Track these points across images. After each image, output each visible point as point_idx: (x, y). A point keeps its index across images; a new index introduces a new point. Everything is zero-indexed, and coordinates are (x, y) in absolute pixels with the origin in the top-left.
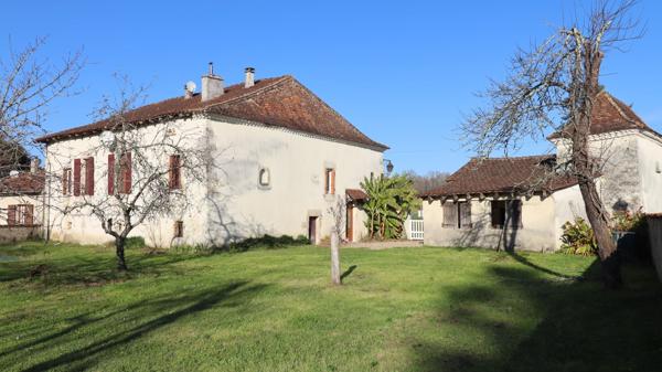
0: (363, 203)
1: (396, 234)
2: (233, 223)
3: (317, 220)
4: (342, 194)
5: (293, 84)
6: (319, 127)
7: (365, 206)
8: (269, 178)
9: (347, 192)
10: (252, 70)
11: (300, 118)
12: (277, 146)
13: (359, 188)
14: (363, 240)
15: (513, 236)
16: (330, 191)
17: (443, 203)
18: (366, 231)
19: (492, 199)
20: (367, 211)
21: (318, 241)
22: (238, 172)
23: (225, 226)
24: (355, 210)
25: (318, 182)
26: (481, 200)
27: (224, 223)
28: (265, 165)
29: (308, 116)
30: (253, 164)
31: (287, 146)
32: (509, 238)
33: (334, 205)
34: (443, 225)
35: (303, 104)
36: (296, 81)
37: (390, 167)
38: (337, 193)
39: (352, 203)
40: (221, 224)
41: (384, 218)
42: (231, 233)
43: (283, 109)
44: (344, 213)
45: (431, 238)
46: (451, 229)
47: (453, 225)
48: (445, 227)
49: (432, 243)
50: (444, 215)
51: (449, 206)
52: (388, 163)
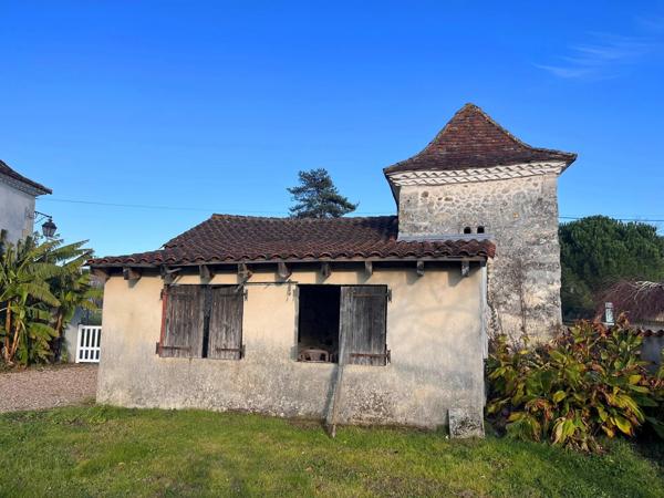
1: (43, 354)
34: (159, 348)
37: (50, 229)
41: (18, 322)
45: (120, 384)
46: (181, 359)
47: (189, 350)
48: (165, 353)
49: (121, 399)
50: (165, 321)
51: (183, 298)
52: (46, 220)
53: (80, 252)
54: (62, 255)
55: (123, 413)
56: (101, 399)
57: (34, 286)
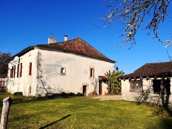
0: (106, 81)
1: (118, 92)
2: (50, 88)
3: (87, 87)
4: (97, 78)
5: (80, 40)
6: (88, 54)
7: (107, 82)
8: (65, 71)
9: (99, 77)
10: (66, 36)
11: (81, 51)
12: (69, 60)
13: (104, 75)
14: (106, 94)
15: (168, 98)
16: (92, 77)
17: (130, 80)
18: (107, 91)
19: (153, 79)
20: (107, 84)
21: (87, 95)
22: (51, 69)
23: (45, 89)
24: (103, 83)
25: (87, 73)
26: (147, 80)
27: (45, 88)
28: (63, 66)
29: (84, 50)
30: (58, 66)
31: (73, 60)
32: (165, 99)
33: (94, 81)
34: (130, 91)
35: (83, 46)
36: (81, 39)
37: (117, 69)
38: (95, 77)
39: (102, 81)
40: (44, 88)
41: (113, 87)
42: (49, 92)
43: (74, 47)
44: (98, 84)
45: (125, 96)
46: (134, 93)
47: (135, 91)
48: (131, 92)
49: (125, 99)
50: (131, 86)
51: (133, 82)
52: (116, 67)
53: (122, 73)
54: (119, 74)
55: (125, 101)
56: (123, 99)
57: (115, 80)
